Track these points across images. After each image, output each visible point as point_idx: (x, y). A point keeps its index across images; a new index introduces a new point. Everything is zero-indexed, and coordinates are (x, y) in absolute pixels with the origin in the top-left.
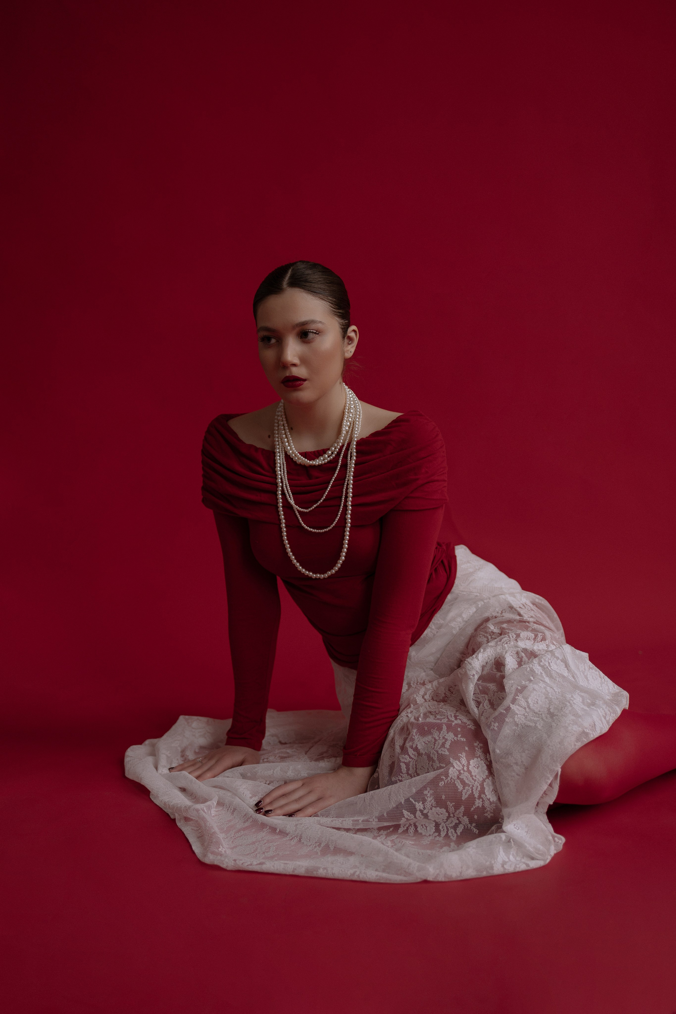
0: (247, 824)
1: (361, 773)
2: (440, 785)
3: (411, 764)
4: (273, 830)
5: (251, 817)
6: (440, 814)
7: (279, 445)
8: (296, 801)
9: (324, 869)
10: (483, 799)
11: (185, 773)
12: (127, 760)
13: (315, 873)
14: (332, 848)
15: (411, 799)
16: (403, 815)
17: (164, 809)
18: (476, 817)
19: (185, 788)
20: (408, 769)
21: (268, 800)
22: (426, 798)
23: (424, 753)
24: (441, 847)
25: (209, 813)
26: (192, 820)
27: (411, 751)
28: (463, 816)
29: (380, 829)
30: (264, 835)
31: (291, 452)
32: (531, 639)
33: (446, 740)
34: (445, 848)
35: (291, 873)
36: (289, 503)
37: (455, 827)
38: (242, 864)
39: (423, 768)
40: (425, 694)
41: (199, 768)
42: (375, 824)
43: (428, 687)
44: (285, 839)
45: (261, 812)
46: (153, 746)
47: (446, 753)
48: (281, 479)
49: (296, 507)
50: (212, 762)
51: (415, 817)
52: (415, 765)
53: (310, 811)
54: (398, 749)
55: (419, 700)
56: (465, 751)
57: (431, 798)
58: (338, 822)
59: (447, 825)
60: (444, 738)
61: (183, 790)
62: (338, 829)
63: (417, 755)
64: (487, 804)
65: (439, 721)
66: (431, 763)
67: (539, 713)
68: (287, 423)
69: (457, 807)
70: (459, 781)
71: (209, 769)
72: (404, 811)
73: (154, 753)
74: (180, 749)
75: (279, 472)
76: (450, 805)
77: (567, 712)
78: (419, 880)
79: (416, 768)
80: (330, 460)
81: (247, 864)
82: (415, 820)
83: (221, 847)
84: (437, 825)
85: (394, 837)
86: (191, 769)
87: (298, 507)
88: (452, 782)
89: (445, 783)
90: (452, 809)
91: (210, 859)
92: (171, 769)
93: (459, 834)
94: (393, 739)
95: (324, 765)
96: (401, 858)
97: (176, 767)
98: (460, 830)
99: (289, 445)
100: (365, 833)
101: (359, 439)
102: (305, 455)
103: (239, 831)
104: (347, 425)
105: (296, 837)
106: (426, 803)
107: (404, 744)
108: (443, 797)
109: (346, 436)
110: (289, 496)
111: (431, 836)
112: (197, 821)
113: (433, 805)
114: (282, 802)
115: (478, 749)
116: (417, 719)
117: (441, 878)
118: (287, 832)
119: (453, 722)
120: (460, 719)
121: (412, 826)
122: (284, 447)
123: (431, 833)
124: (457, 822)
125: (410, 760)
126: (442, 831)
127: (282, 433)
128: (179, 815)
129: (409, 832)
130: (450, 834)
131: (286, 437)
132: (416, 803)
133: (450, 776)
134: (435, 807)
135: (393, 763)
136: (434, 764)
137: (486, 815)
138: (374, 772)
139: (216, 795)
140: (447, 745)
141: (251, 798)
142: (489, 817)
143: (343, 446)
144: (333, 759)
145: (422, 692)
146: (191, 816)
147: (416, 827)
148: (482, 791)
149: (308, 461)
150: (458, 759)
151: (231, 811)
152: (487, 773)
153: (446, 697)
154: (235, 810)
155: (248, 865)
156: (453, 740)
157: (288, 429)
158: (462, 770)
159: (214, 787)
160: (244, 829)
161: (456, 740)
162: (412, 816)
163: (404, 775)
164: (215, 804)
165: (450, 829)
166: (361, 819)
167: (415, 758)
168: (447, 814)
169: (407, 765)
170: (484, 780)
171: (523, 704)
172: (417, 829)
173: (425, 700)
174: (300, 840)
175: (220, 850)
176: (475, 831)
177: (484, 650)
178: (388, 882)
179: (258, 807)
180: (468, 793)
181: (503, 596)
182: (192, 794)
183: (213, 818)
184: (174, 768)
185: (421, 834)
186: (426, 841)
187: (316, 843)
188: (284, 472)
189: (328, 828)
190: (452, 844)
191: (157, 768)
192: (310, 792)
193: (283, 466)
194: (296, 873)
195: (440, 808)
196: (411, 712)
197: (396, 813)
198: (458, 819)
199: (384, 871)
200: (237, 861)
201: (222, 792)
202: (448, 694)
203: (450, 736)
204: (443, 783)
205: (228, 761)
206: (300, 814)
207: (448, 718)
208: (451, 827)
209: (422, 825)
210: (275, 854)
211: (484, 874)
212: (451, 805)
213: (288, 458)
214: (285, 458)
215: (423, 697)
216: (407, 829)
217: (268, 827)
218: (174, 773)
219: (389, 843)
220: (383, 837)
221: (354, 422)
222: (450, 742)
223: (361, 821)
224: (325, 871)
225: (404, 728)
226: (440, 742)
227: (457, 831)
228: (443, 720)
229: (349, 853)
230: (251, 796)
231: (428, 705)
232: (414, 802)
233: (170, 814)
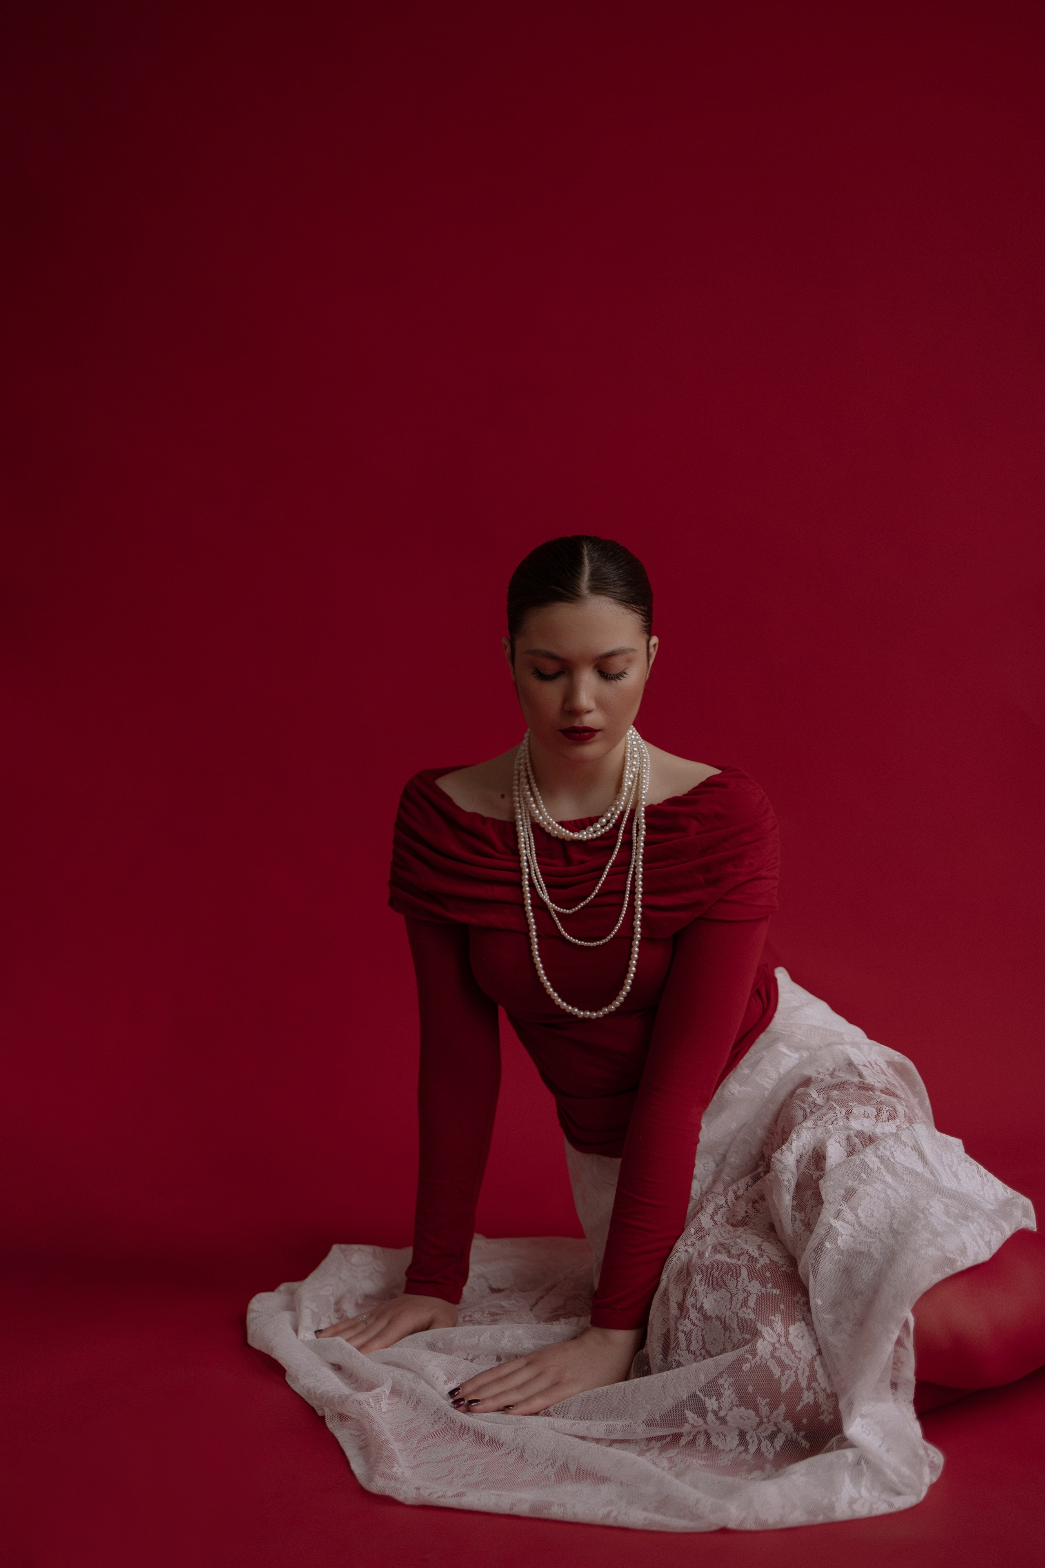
0: (438, 1427)
1: (621, 1340)
2: (744, 1368)
3: (694, 1335)
4: (479, 1437)
5: (445, 1414)
6: (746, 1418)
8: (517, 1388)
9: (561, 1505)
10: (814, 1390)
11: (340, 1340)
12: (250, 1316)
13: (545, 1511)
14: (573, 1469)
15: (698, 1393)
16: (686, 1418)
17: (307, 1400)
18: (805, 1421)
19: (340, 1364)
20: (690, 1343)
21: (469, 1389)
22: (722, 1391)
23: (714, 1316)
24: (750, 1471)
25: (378, 1408)
26: (351, 1418)
27: (694, 1314)
28: (783, 1420)
29: (649, 1440)
30: (464, 1445)
32: (871, 1117)
33: (749, 1293)
34: (756, 1474)
35: (507, 1512)
37: (772, 1437)
38: (429, 1495)
39: (714, 1340)
40: (715, 1212)
41: (362, 1333)
42: (641, 1431)
43: (721, 1202)
44: (498, 1453)
45: (459, 1406)
46: (292, 1293)
47: (750, 1317)
49: (552, 906)
50: (383, 1323)
51: (706, 1422)
52: (700, 1336)
53: (538, 1404)
54: (674, 1309)
55: (706, 1222)
56: (781, 1311)
57: (731, 1391)
58: (582, 1427)
59: (758, 1434)
60: (744, 1290)
61: (337, 1368)
62: (584, 1438)
63: (703, 1319)
65: (735, 1261)
66: (728, 1333)
67: (875, 1229)
69: (773, 1406)
70: (774, 1362)
71: (378, 1336)
72: (686, 1411)
73: (292, 1307)
74: (332, 1300)
75: (524, 852)
76: (762, 1402)
77: (919, 1228)
78: (714, 1528)
79: (703, 1340)
80: (605, 833)
81: (436, 1496)
82: (706, 1427)
83: (396, 1465)
84: (742, 1434)
85: (672, 1452)
86: (350, 1334)
87: (556, 905)
88: (763, 1364)
89: (751, 1366)
90: (764, 1410)
91: (378, 1485)
92: (318, 1332)
93: (778, 1448)
94: (666, 1290)
95: (561, 1328)
96: (683, 1489)
97: (326, 1330)
98: (779, 1441)
100: (626, 1445)
103: (425, 1438)
105: (515, 1450)
106: (723, 1399)
107: (684, 1300)
108: (750, 1389)
111: (733, 1452)
112: (358, 1421)
113: (734, 1403)
114: (495, 1389)
115: (797, 1307)
116: (701, 1257)
117: (750, 1526)
118: (502, 1441)
119: (757, 1261)
120: (768, 1256)
121: (702, 1433)
123: (734, 1446)
124: (776, 1428)
125: (693, 1327)
126: (750, 1444)
128: (331, 1410)
129: (697, 1444)
130: (763, 1449)
132: (707, 1399)
133: (759, 1355)
134: (738, 1406)
135: (668, 1330)
136: (732, 1335)
137: (821, 1417)
139: (388, 1376)
140: (752, 1302)
141: (443, 1381)
142: (826, 1419)
144: (574, 1320)
145: (709, 1209)
146: (349, 1412)
147: (708, 1436)
148: (811, 1378)
150: (770, 1324)
151: (413, 1404)
152: (813, 1349)
153: (748, 1216)
154: (419, 1402)
155: (438, 1498)
156: (760, 1294)
158: (777, 1343)
159: (385, 1363)
160: (433, 1436)
161: (764, 1292)
162: (701, 1421)
163: (684, 1353)
164: (388, 1392)
165: (763, 1440)
166: (619, 1424)
168: (757, 1417)
169: (689, 1336)
171: (849, 1218)
172: (709, 1438)
173: (715, 1222)
174: (522, 1456)
175: (394, 1470)
176: (804, 1446)
177: (800, 1134)
178: (664, 1529)
179: (455, 1398)
180: (790, 1381)
181: (840, 1046)
182: (352, 1375)
183: (384, 1416)
184: (322, 1330)
185: (716, 1448)
186: (725, 1460)
187: (547, 1460)
189: (566, 1436)
190: (768, 1466)
191: (296, 1331)
192: (539, 1375)
194: (516, 1511)
195: (747, 1409)
196: (693, 1244)
197: (675, 1416)
198: (775, 1424)
199: (657, 1510)
200: (421, 1490)
201: (398, 1372)
202: (751, 1212)
203: (755, 1287)
204: (748, 1365)
205: (408, 1321)
206: (523, 1409)
207: (749, 1255)
208: (766, 1438)
209: (718, 1433)
210: (481, 1478)
211: (820, 1519)
212: (764, 1403)
213: (536, 828)
215: (712, 1218)
216: (694, 1439)
217: (471, 1433)
218: (324, 1340)
219: (666, 1464)
220: (656, 1452)
222: (755, 1297)
223: (618, 1427)
224: (562, 1509)
225: (681, 1272)
226: (741, 1297)
227: (775, 1444)
228: (741, 1258)
229: (599, 1478)
230: (445, 1378)
231: (720, 1234)
232: (702, 1397)
233: (316, 1409)
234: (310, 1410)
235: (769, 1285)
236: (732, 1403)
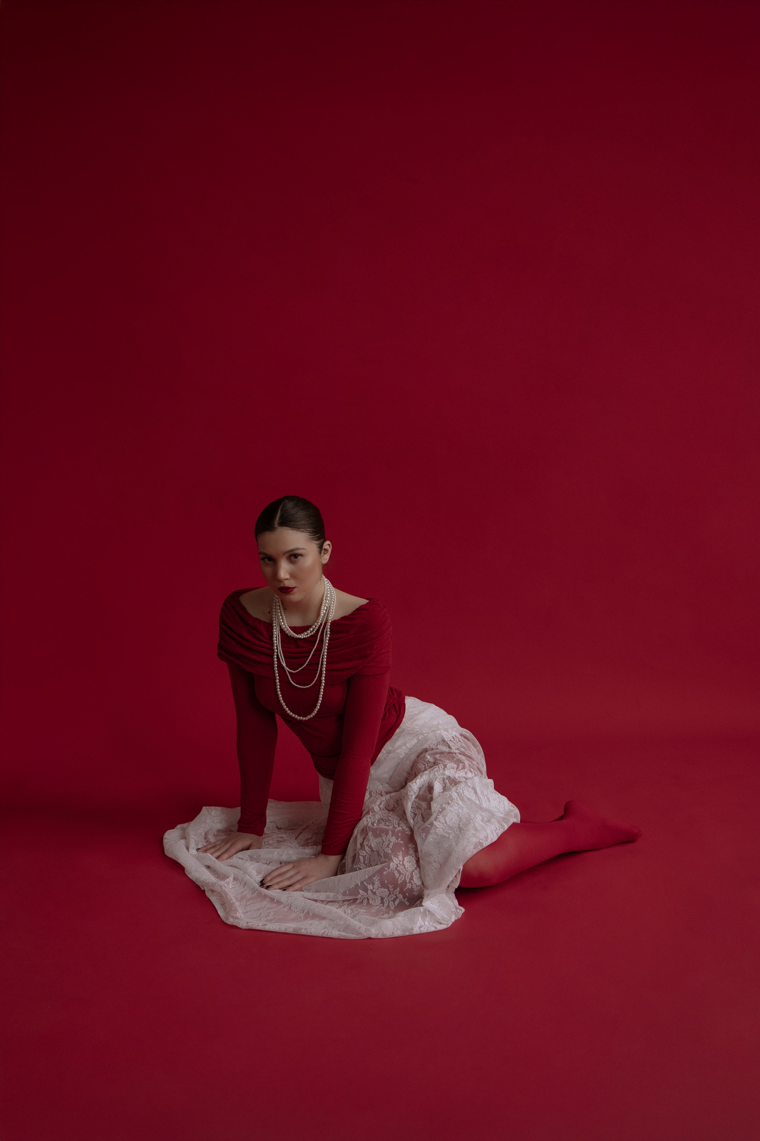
0: (252, 895)
1: (334, 859)
2: (384, 873)
3: (367, 857)
4: (272, 899)
5: (258, 889)
6: (384, 892)
7: (275, 620)
8: (289, 879)
9: (305, 929)
10: (412, 883)
11: (208, 853)
12: (165, 841)
13: (299, 932)
14: (311, 914)
15: (365, 883)
16: (360, 892)
17: (196, 882)
18: (407, 894)
19: (208, 865)
20: (365, 860)
21: (269, 878)
22: (375, 882)
24: (384, 914)
25: (228, 887)
26: (217, 892)
27: (367, 848)
28: (399, 894)
29: (344, 901)
30: (266, 903)
31: (284, 626)
32: (454, 768)
33: (390, 842)
34: (386, 916)
35: (284, 932)
36: (282, 665)
37: (394, 901)
38: (252, 925)
39: (373, 861)
40: (381, 804)
41: (217, 851)
42: (340, 897)
43: (383, 799)
44: (280, 907)
45: (264, 887)
46: (184, 830)
47: (389, 852)
48: (277, 646)
49: (287, 668)
50: (227, 845)
51: (367, 894)
53: (297, 886)
54: (359, 846)
55: (376, 808)
56: (402, 850)
57: (378, 882)
58: (316, 896)
59: (388, 899)
60: (389, 840)
61: (208, 868)
62: (316, 901)
63: (371, 851)
64: (414, 887)
65: (387, 827)
66: (379, 858)
67: (452, 827)
68: (282, 604)
69: (395, 888)
70: (396, 871)
71: (226, 852)
72: (360, 890)
73: (185, 837)
74: (203, 834)
75: (275, 642)
76: (391, 887)
77: (470, 828)
78: (366, 938)
79: (370, 860)
80: (312, 635)
81: (255, 925)
82: (367, 896)
83: (237, 912)
84: (382, 899)
85: (353, 906)
86: (212, 851)
87: (288, 668)
88: (392, 872)
90: (391, 889)
91: (230, 921)
92: (198, 850)
93: (396, 905)
94: (356, 836)
95: (311, 851)
96: (355, 923)
97: (202, 848)
98: (397, 903)
99: (283, 621)
100: (334, 903)
101: (333, 620)
102: (293, 629)
103: (249, 901)
104: (325, 609)
105: (287, 906)
106: (375, 885)
107: (363, 842)
108: (386, 882)
109: (323, 617)
110: (282, 660)
111: (378, 906)
112: (220, 893)
114: (279, 879)
115: (411, 849)
116: (373, 824)
117: (380, 936)
118: (282, 902)
119: (396, 828)
120: (401, 827)
121: (366, 899)
122: (279, 623)
123: (378, 904)
124: (396, 897)
125: (366, 854)
126: (385, 903)
127: (278, 611)
128: (208, 888)
129: (363, 903)
130: (390, 905)
131: (281, 615)
132: (368, 885)
133: (391, 868)
134: (380, 888)
135: (355, 855)
136: (381, 859)
137: (414, 893)
138: (342, 858)
139: (232, 872)
140: (391, 846)
141: (257, 875)
142: (416, 894)
143: (321, 624)
144: (315, 847)
145: (378, 803)
146: (216, 889)
147: (368, 900)
148: (412, 878)
149: (296, 635)
150: (397, 856)
151: (243, 885)
152: (415, 866)
153: (394, 807)
154: (246, 884)
156: (395, 843)
157: (283, 609)
158: (399, 864)
159: (229, 865)
160: (252, 899)
161: (397, 842)
162: (365, 893)
163: (362, 864)
164: (232, 880)
165: (390, 901)
166: (331, 894)
167: (369, 853)
168: (389, 892)
169: (364, 857)
170: (413, 871)
171: (442, 821)
173: (380, 808)
174: (290, 908)
175: (237, 914)
176: (406, 903)
177: (421, 777)
179: (262, 883)
180: (402, 879)
181: (439, 731)
182: (216, 872)
183: (231, 890)
184: (200, 849)
185: (371, 904)
186: (374, 910)
187: (301, 910)
188: (279, 641)
189: (309, 900)
190: (391, 912)
191: (187, 849)
192: (298, 873)
193: (278, 636)
194: (287, 931)
195: (384, 889)
196: (370, 818)
197: (354, 891)
198: (396, 895)
199: (344, 931)
200: (249, 923)
201: (236, 870)
203: (393, 839)
204: (386, 872)
205: (239, 845)
206: (291, 889)
207: (393, 825)
208: (391, 901)
209: (372, 899)
210: (274, 917)
211: (407, 933)
213: (282, 631)
214: (280, 630)
215: (379, 806)
216: (362, 901)
217: (269, 896)
218: (201, 854)
219: (350, 912)
220: (346, 906)
221: (329, 607)
222: (393, 844)
223: (331, 896)
224: (306, 931)
225: (364, 829)
226: (387, 843)
227: (395, 903)
228: (390, 826)
229: (322, 918)
230: (256, 874)
231: (382, 814)
232: (366, 885)
233: (200, 886)
234: (198, 887)
235: (399, 839)
236: (378, 887)
